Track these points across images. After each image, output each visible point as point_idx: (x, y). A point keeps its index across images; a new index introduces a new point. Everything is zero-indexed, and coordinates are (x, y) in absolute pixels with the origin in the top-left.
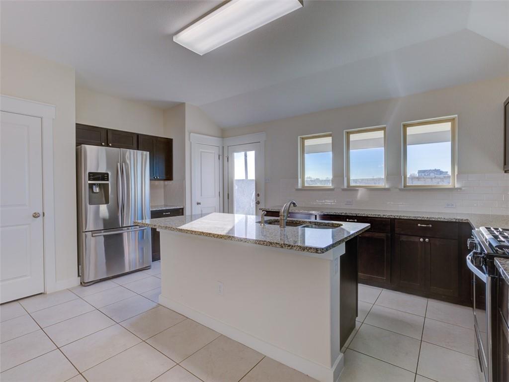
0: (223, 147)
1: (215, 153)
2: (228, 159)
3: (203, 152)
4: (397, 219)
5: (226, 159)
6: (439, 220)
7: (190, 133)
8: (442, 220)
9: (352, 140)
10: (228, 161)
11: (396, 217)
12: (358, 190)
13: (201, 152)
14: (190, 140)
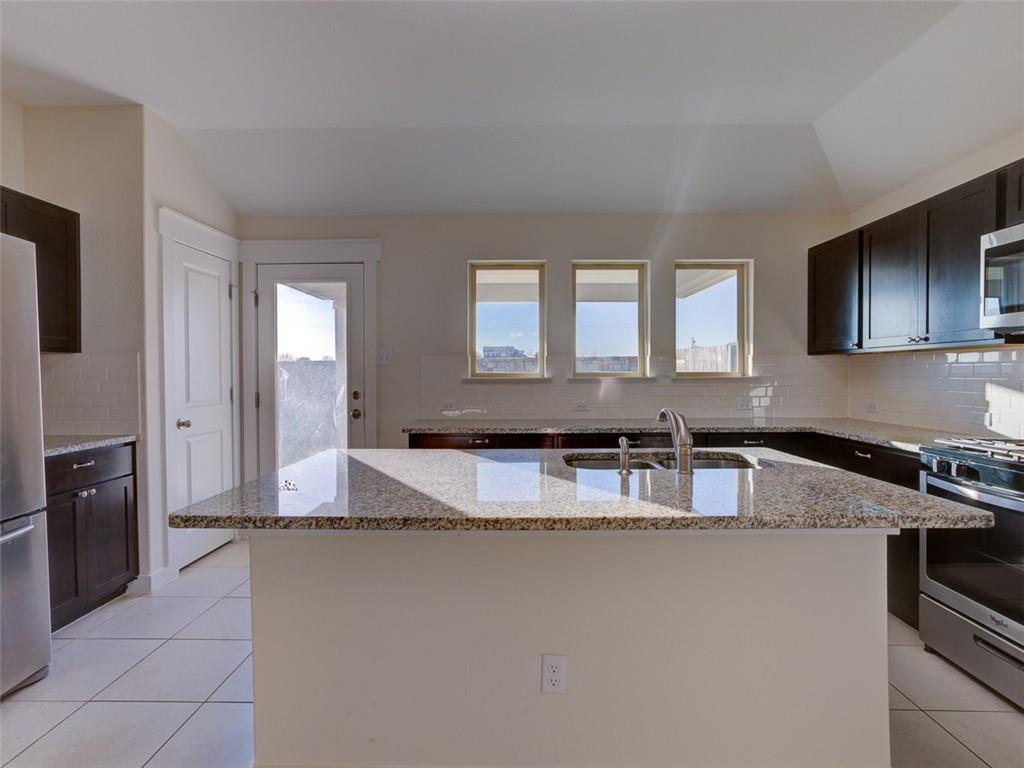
0: (240, 264)
1: (219, 277)
2: (257, 298)
3: (191, 270)
4: (711, 434)
5: (249, 300)
6: (775, 431)
7: (158, 206)
8: (778, 431)
9: (582, 282)
10: (256, 304)
11: (711, 431)
12: (599, 382)
13: (187, 270)
14: (157, 230)
